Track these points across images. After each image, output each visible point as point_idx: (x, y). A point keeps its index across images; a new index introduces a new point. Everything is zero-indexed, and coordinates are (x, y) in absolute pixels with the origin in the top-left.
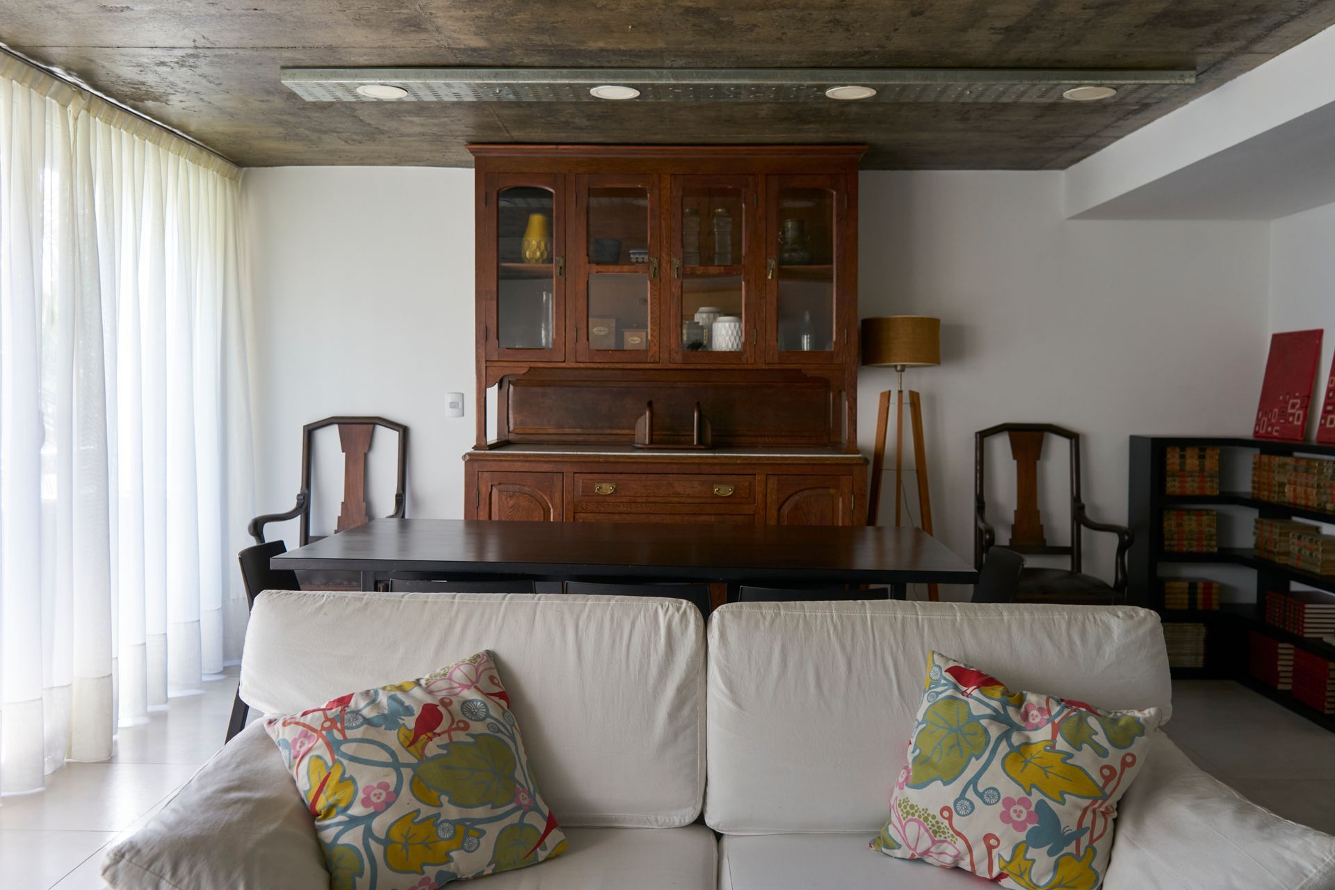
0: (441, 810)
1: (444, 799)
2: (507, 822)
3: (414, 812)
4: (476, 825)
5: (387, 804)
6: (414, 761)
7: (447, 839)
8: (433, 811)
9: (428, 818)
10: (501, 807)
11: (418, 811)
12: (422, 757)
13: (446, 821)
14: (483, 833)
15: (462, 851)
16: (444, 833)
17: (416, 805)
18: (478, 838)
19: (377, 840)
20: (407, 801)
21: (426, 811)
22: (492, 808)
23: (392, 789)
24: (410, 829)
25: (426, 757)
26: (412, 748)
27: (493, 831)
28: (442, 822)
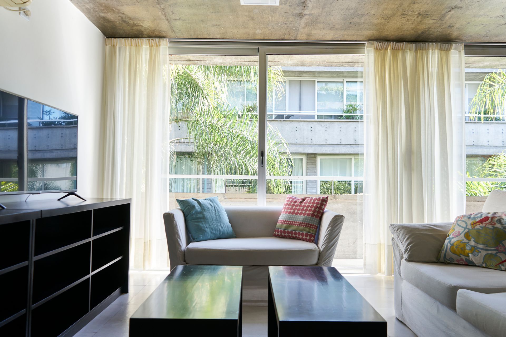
0: (469, 242)
1: (472, 239)
2: (490, 252)
3: (462, 240)
4: (479, 249)
5: (457, 236)
6: (471, 228)
7: (468, 250)
8: (467, 241)
9: (465, 243)
10: (490, 247)
11: (463, 240)
12: (473, 228)
13: (470, 245)
14: (480, 252)
15: (472, 255)
16: (468, 248)
17: (464, 238)
18: (478, 253)
19: (450, 244)
20: (462, 237)
21: (465, 240)
22: (486, 247)
23: (460, 233)
24: (459, 243)
25: (475, 228)
26: (472, 226)
27: (484, 253)
28: (469, 245)
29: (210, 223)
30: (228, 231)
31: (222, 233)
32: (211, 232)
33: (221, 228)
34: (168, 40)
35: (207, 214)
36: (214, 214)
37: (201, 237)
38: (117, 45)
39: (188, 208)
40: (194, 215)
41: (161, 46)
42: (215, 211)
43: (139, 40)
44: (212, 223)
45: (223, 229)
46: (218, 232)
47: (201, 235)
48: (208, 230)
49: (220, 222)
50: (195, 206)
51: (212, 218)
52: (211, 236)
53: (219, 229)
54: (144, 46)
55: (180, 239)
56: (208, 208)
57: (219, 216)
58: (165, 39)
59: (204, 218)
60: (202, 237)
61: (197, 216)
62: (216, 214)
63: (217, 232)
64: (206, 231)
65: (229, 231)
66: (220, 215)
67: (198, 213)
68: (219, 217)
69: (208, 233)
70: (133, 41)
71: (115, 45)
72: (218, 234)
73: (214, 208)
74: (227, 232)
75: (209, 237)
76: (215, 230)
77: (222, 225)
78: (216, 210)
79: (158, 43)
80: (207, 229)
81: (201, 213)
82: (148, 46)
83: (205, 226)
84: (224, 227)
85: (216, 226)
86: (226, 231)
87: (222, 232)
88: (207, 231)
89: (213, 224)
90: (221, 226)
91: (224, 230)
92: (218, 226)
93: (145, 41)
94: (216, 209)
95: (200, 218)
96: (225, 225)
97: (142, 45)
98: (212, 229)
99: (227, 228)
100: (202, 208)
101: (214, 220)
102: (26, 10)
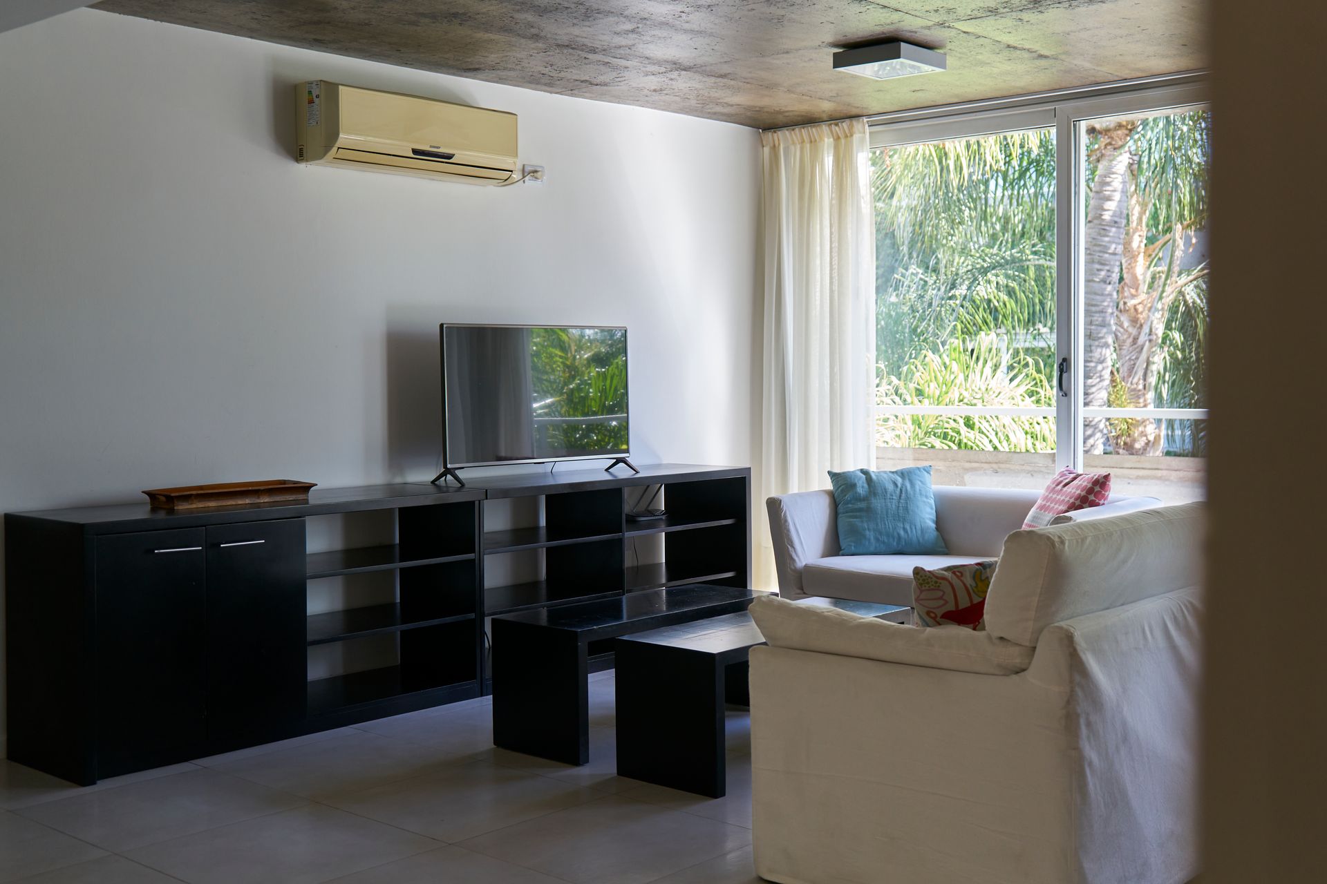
29: (879, 521)
30: (921, 540)
31: (905, 541)
32: (877, 540)
33: (902, 533)
34: (865, 120)
35: (877, 503)
36: (894, 504)
37: (853, 548)
38: (779, 144)
39: (842, 490)
40: (851, 504)
41: (854, 136)
42: (900, 496)
43: (814, 129)
44: (884, 521)
45: (908, 535)
46: (894, 539)
47: (853, 544)
48: (871, 535)
49: (904, 520)
50: (858, 485)
51: (887, 512)
52: (876, 547)
53: (899, 534)
54: (826, 140)
55: (793, 546)
56: (886, 490)
57: (907, 507)
58: (861, 119)
59: (869, 511)
60: (855, 547)
61: (856, 507)
62: (899, 502)
63: (891, 540)
64: (864, 536)
65: (923, 539)
66: (909, 506)
67: (859, 499)
68: (906, 509)
69: (869, 540)
70: (804, 132)
71: (777, 145)
72: (895, 544)
73: (901, 490)
74: (919, 541)
75: (872, 549)
76: (888, 535)
77: (908, 527)
78: (903, 495)
79: (847, 131)
80: (867, 533)
81: (865, 499)
82: (832, 140)
83: (866, 527)
84: (912, 531)
85: (891, 527)
86: (915, 539)
87: (903, 541)
88: (868, 536)
89: (885, 524)
90: (904, 529)
91: (910, 536)
92: (895, 528)
93: (824, 128)
94: (903, 492)
95: (860, 510)
96: (915, 526)
97: (821, 139)
98: (881, 533)
99: (919, 532)
100: (872, 489)
101: (890, 515)
102: (536, 172)
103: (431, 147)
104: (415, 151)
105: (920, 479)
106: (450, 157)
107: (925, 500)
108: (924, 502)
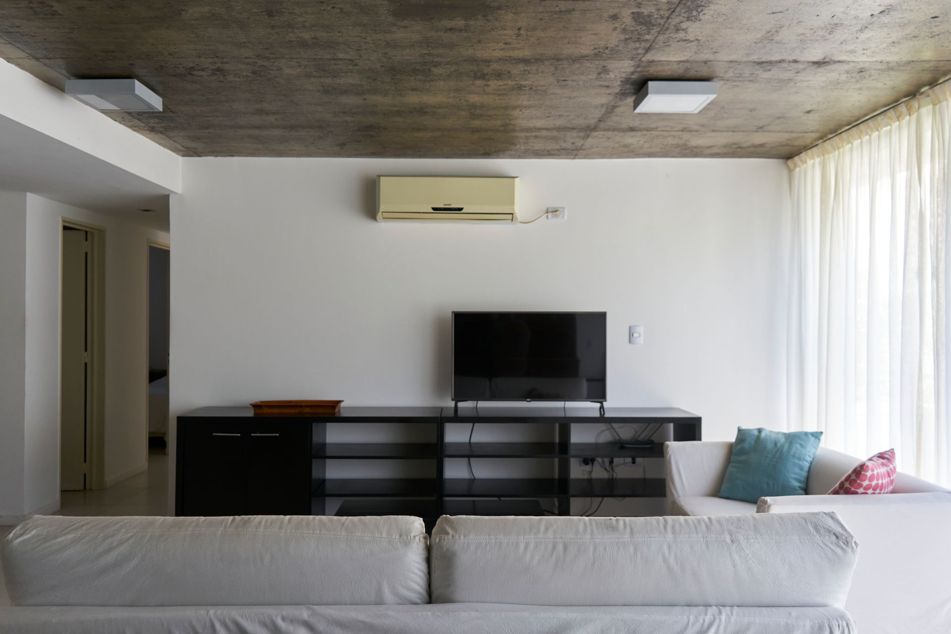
29: (750, 473)
62: (771, 460)
75: (740, 496)
89: (753, 477)
102: (556, 211)
103: (444, 205)
104: (434, 209)
105: (801, 442)
106: (461, 209)
107: (796, 461)
108: (794, 463)
